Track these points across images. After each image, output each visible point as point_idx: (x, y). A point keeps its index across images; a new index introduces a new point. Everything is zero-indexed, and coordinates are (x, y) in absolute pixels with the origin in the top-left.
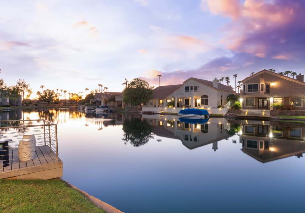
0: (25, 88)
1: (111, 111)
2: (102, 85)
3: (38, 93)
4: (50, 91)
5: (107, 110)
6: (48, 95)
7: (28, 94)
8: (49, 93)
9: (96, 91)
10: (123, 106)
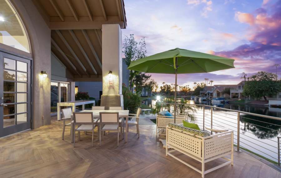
0: (154, 85)
1: (227, 102)
2: (207, 79)
3: (161, 87)
4: (167, 85)
5: (224, 102)
6: (166, 88)
7: (156, 88)
8: (167, 87)
9: (202, 84)
10: (239, 98)
